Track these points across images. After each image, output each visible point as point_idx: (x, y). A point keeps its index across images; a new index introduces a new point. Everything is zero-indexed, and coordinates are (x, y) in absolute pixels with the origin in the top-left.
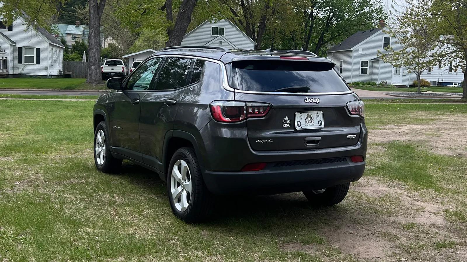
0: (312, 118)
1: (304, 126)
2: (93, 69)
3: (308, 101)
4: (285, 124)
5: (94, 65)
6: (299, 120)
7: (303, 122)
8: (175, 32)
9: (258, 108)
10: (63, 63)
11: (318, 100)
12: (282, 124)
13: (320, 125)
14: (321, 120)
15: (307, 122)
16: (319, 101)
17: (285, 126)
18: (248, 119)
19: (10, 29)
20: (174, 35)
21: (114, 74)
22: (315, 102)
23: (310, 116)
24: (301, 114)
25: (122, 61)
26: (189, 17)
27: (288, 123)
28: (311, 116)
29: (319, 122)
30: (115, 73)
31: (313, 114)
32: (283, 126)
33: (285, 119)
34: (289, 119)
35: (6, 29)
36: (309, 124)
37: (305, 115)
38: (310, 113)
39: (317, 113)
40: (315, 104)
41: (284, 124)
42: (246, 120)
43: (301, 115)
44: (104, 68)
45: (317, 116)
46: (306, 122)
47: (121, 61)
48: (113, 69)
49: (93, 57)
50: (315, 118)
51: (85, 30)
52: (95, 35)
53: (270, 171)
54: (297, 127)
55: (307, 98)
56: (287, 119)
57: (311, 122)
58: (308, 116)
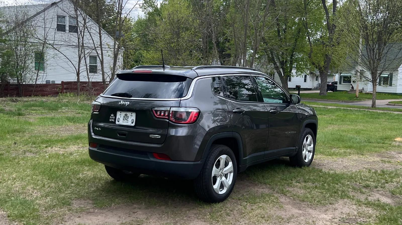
1: (121, 122)
3: (121, 104)
6: (119, 117)
7: (121, 119)
11: (128, 103)
12: (109, 118)
14: (133, 120)
22: (126, 104)
23: (127, 115)
27: (113, 119)
31: (129, 114)
32: (110, 120)
33: (111, 115)
36: (125, 121)
37: (123, 114)
38: (127, 113)
39: (132, 114)
41: (110, 119)
43: (121, 113)
45: (131, 116)
46: (123, 120)
50: (130, 117)
53: (97, 150)
54: (117, 123)
55: (122, 101)
56: (113, 115)
57: (127, 120)
58: (125, 115)
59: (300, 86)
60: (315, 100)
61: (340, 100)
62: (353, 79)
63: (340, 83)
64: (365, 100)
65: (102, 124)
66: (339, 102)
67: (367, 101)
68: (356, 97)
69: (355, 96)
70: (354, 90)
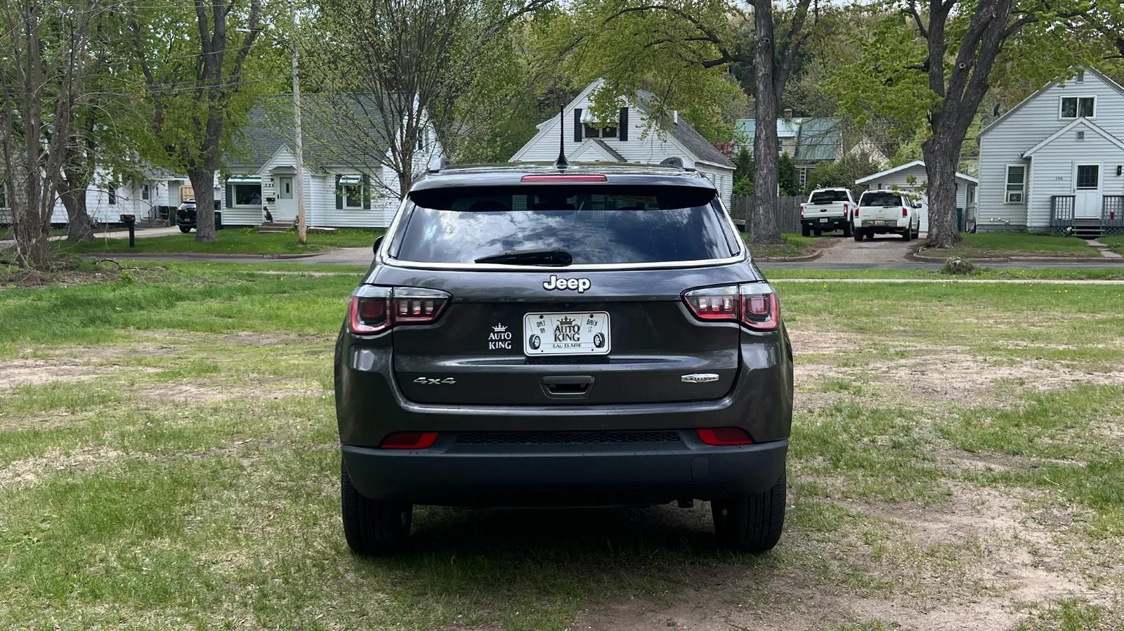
0: (576, 329)
1: (548, 347)
2: (761, 211)
3: (552, 286)
4: (495, 341)
5: (763, 203)
6: (537, 332)
7: (547, 339)
8: (944, 119)
9: (423, 302)
10: (731, 201)
11: (584, 284)
12: (487, 341)
13: (597, 347)
14: (602, 335)
15: (561, 337)
16: (587, 286)
17: (495, 345)
18: (395, 329)
19: (624, 137)
20: (943, 125)
21: (826, 220)
22: (576, 287)
24: (541, 317)
25: (848, 191)
26: (983, 79)
27: (505, 340)
28: (573, 324)
29: (597, 339)
30: (828, 218)
31: (580, 319)
32: (491, 346)
33: (496, 329)
34: (507, 331)
35: (614, 139)
36: (564, 342)
37: (552, 321)
38: (569, 317)
39: (592, 316)
40: (575, 294)
41: (492, 341)
42: (390, 331)
43: (541, 320)
44: (804, 209)
45: (590, 322)
46: (556, 338)
47: (845, 192)
48: (825, 211)
49: (761, 186)
50: (584, 328)
51: (804, 128)
52: (767, 139)
53: (446, 452)
54: (529, 351)
55: (553, 279)
56: (503, 329)
57: (572, 338)
58: (562, 323)
59: (134, 216)
60: (191, 256)
61: (266, 254)
62: (266, 192)
63: (229, 205)
64: (327, 251)
65: (453, 363)
66: (262, 258)
67: (332, 252)
68: (301, 242)
69: (298, 240)
70: (275, 222)
